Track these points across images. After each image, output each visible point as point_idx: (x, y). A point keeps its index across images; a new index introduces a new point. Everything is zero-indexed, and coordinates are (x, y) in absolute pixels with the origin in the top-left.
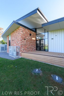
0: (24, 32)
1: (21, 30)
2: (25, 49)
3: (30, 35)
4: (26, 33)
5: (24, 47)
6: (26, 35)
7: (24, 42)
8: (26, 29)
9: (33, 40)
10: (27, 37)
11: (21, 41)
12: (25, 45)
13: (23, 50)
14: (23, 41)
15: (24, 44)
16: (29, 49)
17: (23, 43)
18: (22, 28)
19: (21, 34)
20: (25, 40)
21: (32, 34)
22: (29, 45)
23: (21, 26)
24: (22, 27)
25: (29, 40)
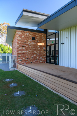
0: (22, 37)
1: (18, 35)
2: (24, 60)
3: (34, 39)
4: (26, 37)
5: (22, 57)
6: (26, 40)
7: (22, 50)
8: (26, 32)
9: (39, 46)
10: (28, 43)
11: (17, 48)
12: (24, 54)
13: (20, 62)
14: (20, 48)
15: (22, 53)
16: (31, 60)
17: (20, 51)
18: (19, 32)
19: (17, 40)
20: (24, 47)
21: (38, 38)
22: (31, 54)
23: (17, 30)
24: (19, 30)
25: (31, 47)
